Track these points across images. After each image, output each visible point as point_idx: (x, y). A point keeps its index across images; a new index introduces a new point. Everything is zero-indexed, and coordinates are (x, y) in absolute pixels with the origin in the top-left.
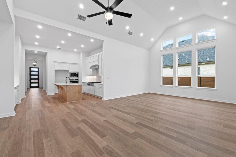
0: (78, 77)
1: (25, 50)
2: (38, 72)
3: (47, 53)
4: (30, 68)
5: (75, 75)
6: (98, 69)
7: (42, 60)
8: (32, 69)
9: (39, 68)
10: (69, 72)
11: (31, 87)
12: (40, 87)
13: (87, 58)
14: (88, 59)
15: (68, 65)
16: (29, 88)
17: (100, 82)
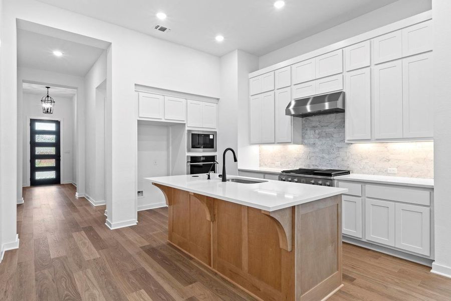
0: (216, 151)
1: (17, 20)
2: (57, 133)
3: (111, 43)
4: (33, 122)
5: (203, 140)
6: (343, 111)
7: (70, 98)
8: (39, 126)
9: (58, 123)
10: (187, 128)
11: (35, 183)
12: (61, 183)
13: (251, 75)
14: (262, 80)
15: (184, 101)
16: (30, 186)
17: (348, 173)
